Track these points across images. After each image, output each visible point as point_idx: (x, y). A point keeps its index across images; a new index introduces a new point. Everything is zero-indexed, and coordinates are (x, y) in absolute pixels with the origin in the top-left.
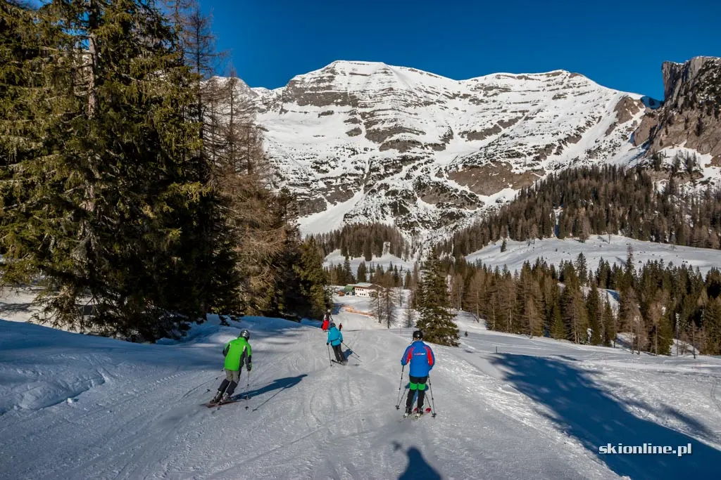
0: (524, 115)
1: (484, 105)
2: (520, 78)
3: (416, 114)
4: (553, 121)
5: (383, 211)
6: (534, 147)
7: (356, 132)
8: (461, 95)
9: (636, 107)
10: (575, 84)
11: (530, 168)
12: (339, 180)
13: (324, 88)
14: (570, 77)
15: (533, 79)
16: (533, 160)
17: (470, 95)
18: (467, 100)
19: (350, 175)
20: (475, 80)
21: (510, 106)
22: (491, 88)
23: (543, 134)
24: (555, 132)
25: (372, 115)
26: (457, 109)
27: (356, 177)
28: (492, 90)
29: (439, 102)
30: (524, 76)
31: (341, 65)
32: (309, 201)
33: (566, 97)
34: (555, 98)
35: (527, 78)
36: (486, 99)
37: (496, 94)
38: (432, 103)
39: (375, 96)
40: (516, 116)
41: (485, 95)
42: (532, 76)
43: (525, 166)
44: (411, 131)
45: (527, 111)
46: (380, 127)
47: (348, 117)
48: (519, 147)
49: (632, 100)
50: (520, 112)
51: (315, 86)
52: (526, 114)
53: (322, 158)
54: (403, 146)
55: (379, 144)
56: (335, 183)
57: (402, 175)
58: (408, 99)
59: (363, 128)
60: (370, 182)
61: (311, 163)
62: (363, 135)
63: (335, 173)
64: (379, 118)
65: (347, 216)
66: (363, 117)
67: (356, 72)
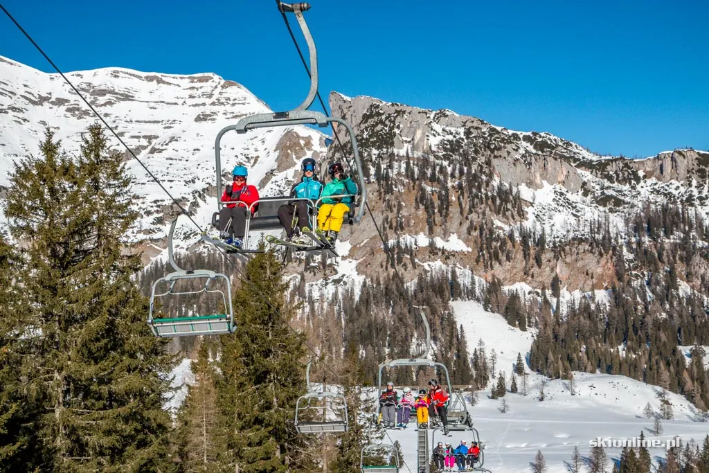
0: (150, 143)
2: (150, 79)
4: (192, 158)
6: (155, 202)
8: (53, 99)
9: (302, 149)
10: (229, 99)
11: (147, 237)
14: (223, 87)
15: (169, 84)
16: (153, 224)
17: (67, 101)
18: (63, 108)
20: (82, 76)
21: (130, 126)
22: (103, 93)
23: (172, 181)
24: (190, 178)
28: (105, 95)
29: (13, 109)
30: (155, 77)
33: (214, 119)
34: (198, 119)
35: (160, 81)
37: (110, 103)
40: (138, 144)
41: (92, 103)
42: (168, 78)
43: (139, 232)
45: (156, 137)
49: (298, 137)
50: (145, 137)
52: (154, 141)
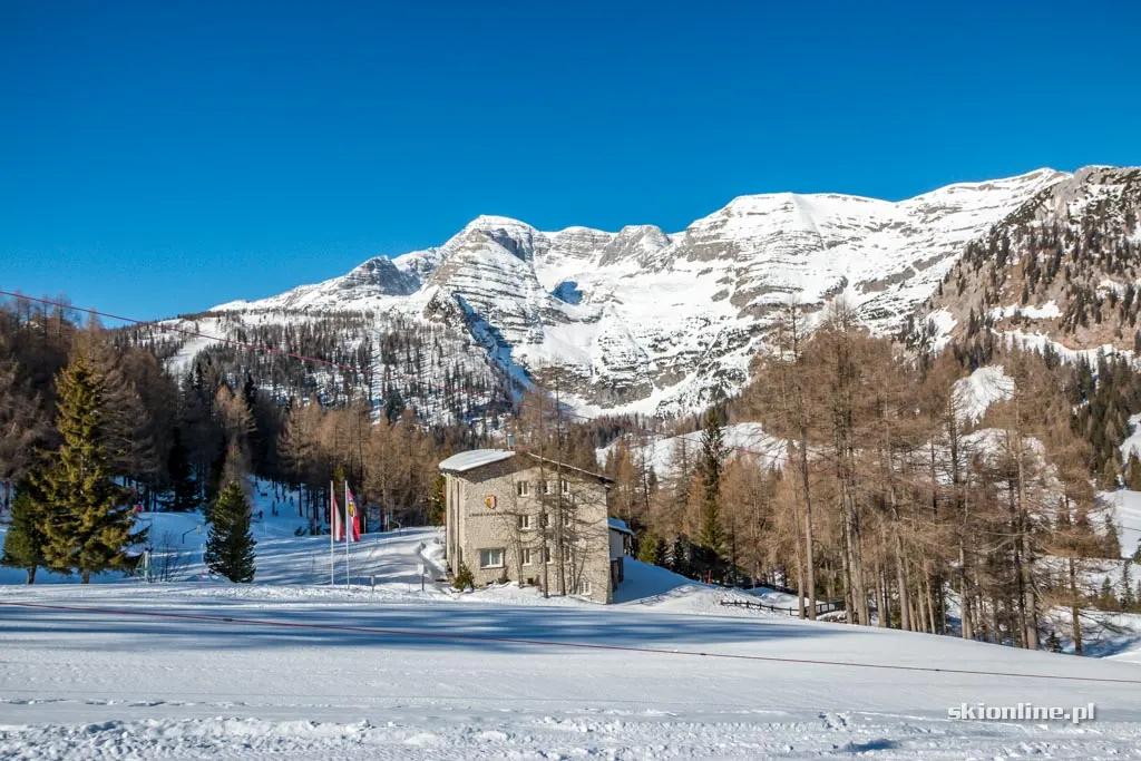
0: (954, 249)
1: (916, 237)
2: (982, 188)
3: (804, 263)
5: (700, 396)
6: (911, 302)
7: (724, 294)
8: (892, 224)
12: (674, 360)
13: (714, 237)
15: (1000, 188)
17: (903, 223)
18: (899, 230)
19: (687, 353)
20: (921, 199)
21: (944, 236)
22: (934, 210)
25: (747, 270)
26: (877, 246)
27: (693, 356)
28: (935, 212)
29: (853, 239)
30: (988, 185)
31: (742, 203)
32: (630, 387)
35: (991, 188)
36: (923, 226)
37: (938, 218)
38: (841, 243)
39: (761, 244)
40: (943, 251)
41: (923, 221)
42: (1000, 183)
43: (886, 329)
44: (781, 289)
46: (746, 288)
47: (722, 275)
48: (892, 303)
50: (951, 244)
51: (706, 234)
52: (958, 247)
53: (665, 334)
54: (762, 310)
55: (739, 310)
56: (669, 364)
57: (746, 349)
58: (802, 242)
59: (732, 289)
60: (706, 361)
61: (650, 341)
62: (729, 298)
63: (672, 351)
64: (751, 274)
65: (663, 403)
66: (738, 274)
67: (754, 211)
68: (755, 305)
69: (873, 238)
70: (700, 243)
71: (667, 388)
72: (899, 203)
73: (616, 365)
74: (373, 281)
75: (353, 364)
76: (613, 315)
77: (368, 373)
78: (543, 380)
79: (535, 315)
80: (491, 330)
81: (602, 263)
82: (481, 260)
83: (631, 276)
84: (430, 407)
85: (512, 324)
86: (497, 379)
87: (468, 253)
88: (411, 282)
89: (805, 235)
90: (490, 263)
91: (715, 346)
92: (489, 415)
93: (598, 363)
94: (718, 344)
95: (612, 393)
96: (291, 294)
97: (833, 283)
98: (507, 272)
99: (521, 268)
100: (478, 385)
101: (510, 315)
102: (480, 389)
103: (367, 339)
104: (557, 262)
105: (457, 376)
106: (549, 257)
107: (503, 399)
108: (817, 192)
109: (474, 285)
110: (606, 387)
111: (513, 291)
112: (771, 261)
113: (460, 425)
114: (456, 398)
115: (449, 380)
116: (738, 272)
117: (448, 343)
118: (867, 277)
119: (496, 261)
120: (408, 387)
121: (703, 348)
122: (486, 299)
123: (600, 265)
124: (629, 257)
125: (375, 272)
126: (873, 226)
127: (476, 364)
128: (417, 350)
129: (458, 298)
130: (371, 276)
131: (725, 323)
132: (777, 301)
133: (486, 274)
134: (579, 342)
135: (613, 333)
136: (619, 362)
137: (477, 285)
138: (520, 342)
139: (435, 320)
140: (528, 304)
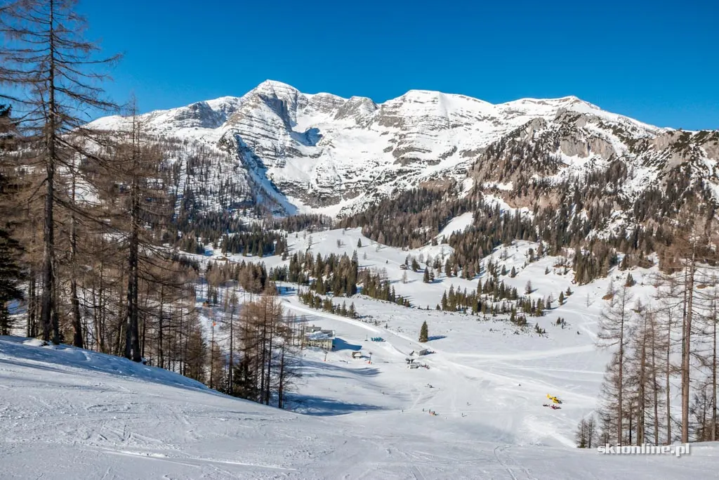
1: (500, 127)
2: (539, 103)
3: (436, 136)
5: (363, 206)
7: (390, 149)
8: (490, 118)
12: (355, 184)
13: (394, 113)
14: (573, 103)
15: (548, 104)
17: (495, 118)
18: (492, 121)
19: (363, 181)
20: (508, 104)
22: (512, 112)
25: (405, 136)
26: (478, 130)
27: (366, 183)
28: (512, 114)
29: (467, 124)
30: (543, 102)
31: (413, 94)
32: (328, 197)
35: (544, 103)
36: (504, 121)
37: (512, 118)
38: (460, 125)
39: (416, 121)
41: (505, 118)
42: (549, 101)
44: (419, 150)
46: (402, 147)
47: (392, 137)
51: (390, 110)
53: (353, 169)
54: (406, 161)
55: (395, 159)
56: (352, 186)
57: (393, 183)
58: (438, 123)
59: (395, 146)
60: (371, 187)
61: (344, 172)
62: (391, 152)
63: (355, 179)
64: (407, 139)
65: (344, 209)
66: (400, 138)
67: (418, 100)
68: (403, 158)
69: (478, 125)
70: (386, 115)
71: (349, 200)
72: (496, 105)
73: (323, 185)
74: (195, 117)
75: (169, 174)
76: (328, 154)
77: (177, 179)
78: (281, 189)
79: (282, 151)
80: (255, 158)
81: (336, 117)
82: (254, 115)
83: (350, 128)
84: (210, 201)
85: (268, 155)
86: (249, 188)
87: (250, 109)
88: (220, 118)
89: (440, 119)
90: (260, 118)
91: (377, 179)
92: (242, 208)
93: (313, 182)
94: (380, 178)
95: (318, 200)
96: (149, 115)
97: (448, 149)
98: (269, 123)
99: (278, 121)
100: (237, 192)
101: (267, 150)
102: (239, 193)
103: (180, 159)
104: (310, 113)
105: (227, 184)
106: (306, 110)
107: (251, 200)
108: (454, 93)
109: (248, 130)
110: (315, 196)
111: (271, 136)
112: (418, 133)
113: (224, 212)
114: (224, 198)
115: (222, 186)
116: (401, 136)
117: (226, 165)
118: (467, 148)
119: (264, 116)
120: (199, 189)
121: (372, 179)
122: (254, 139)
123: (335, 119)
124: (351, 116)
125: (197, 111)
126: (480, 118)
127: (239, 179)
128: (207, 168)
129: (238, 138)
130: (195, 113)
131: (387, 166)
132: (415, 157)
133: (256, 124)
134: (305, 168)
135: (325, 165)
136: (325, 183)
137: (249, 130)
138: (271, 166)
139: (223, 150)
140: (278, 145)
